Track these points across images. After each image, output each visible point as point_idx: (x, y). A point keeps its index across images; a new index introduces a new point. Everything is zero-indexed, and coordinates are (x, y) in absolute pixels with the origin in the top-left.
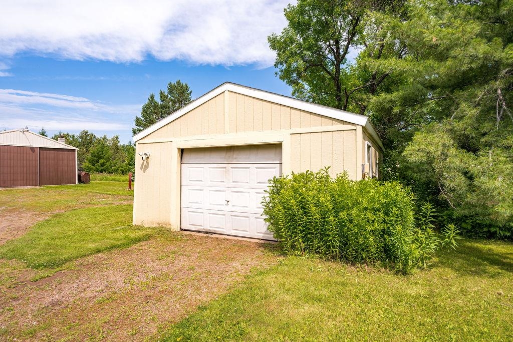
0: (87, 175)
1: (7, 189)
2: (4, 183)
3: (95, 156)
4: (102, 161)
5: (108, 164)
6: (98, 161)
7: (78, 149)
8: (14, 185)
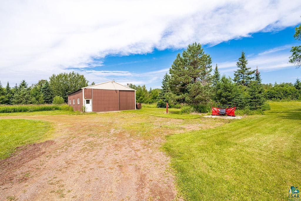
0: (140, 104)
1: (107, 112)
2: (105, 109)
3: (138, 95)
4: (141, 97)
5: (144, 99)
6: (139, 98)
7: (136, 91)
8: (109, 110)
